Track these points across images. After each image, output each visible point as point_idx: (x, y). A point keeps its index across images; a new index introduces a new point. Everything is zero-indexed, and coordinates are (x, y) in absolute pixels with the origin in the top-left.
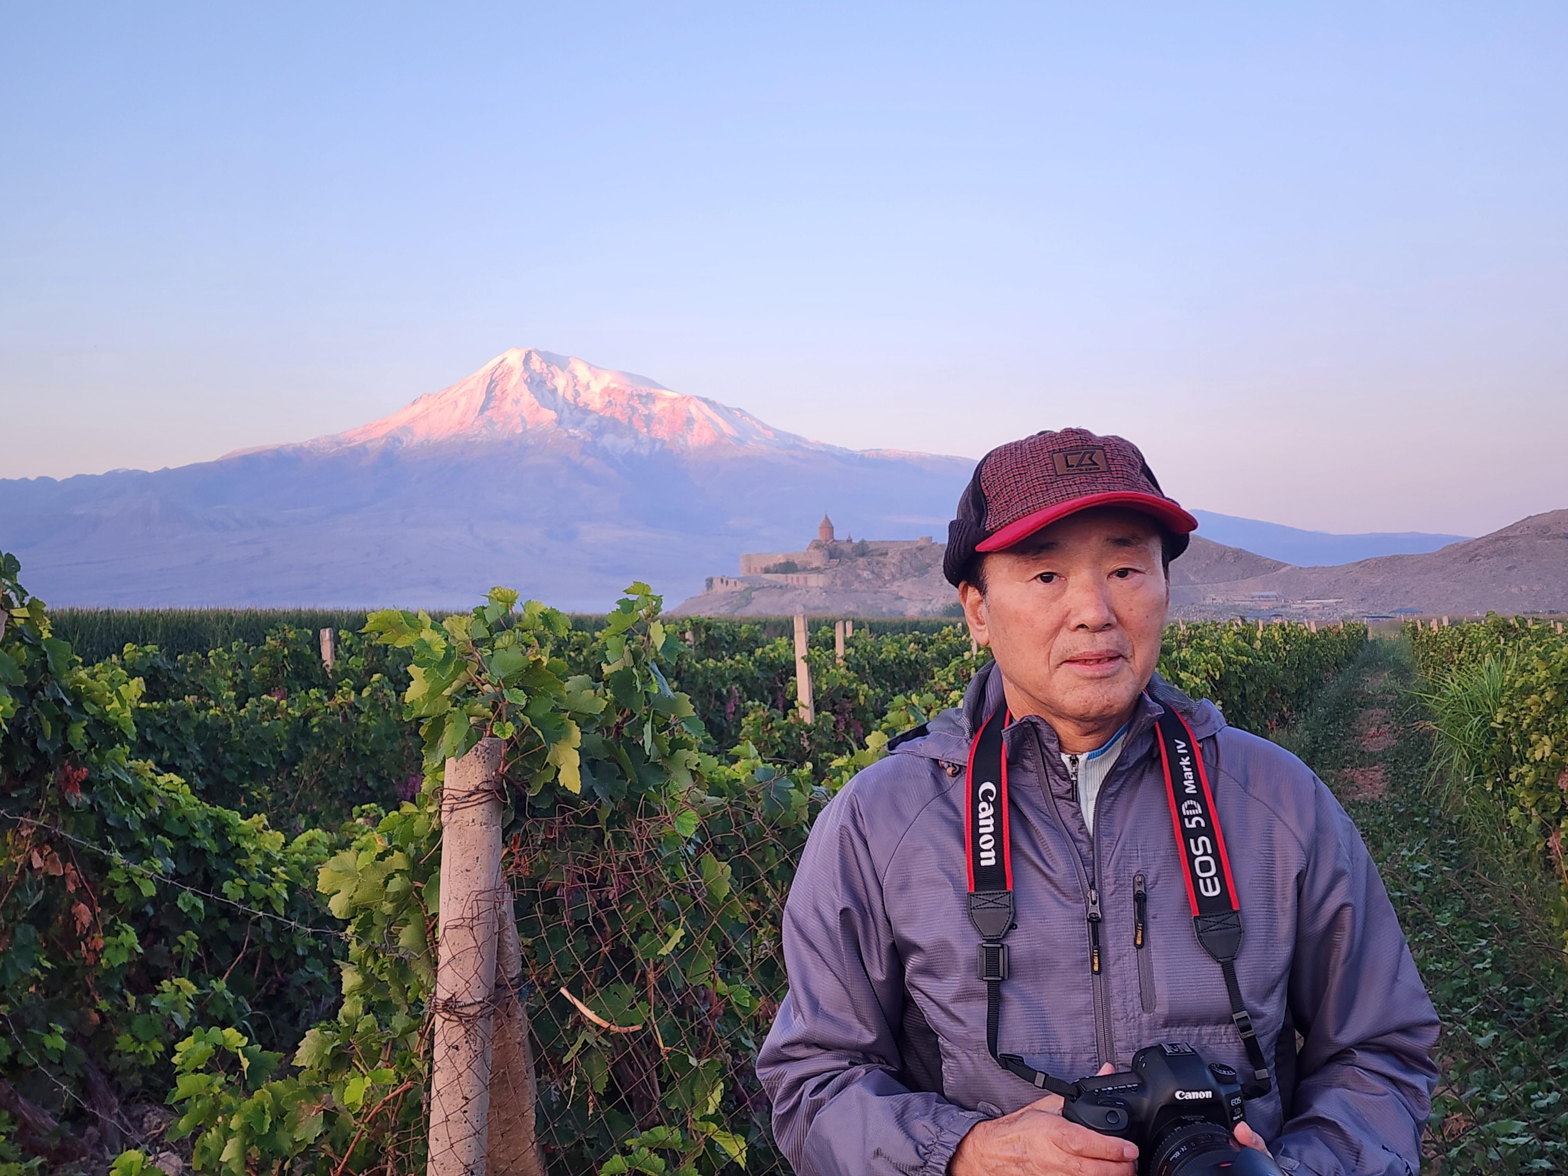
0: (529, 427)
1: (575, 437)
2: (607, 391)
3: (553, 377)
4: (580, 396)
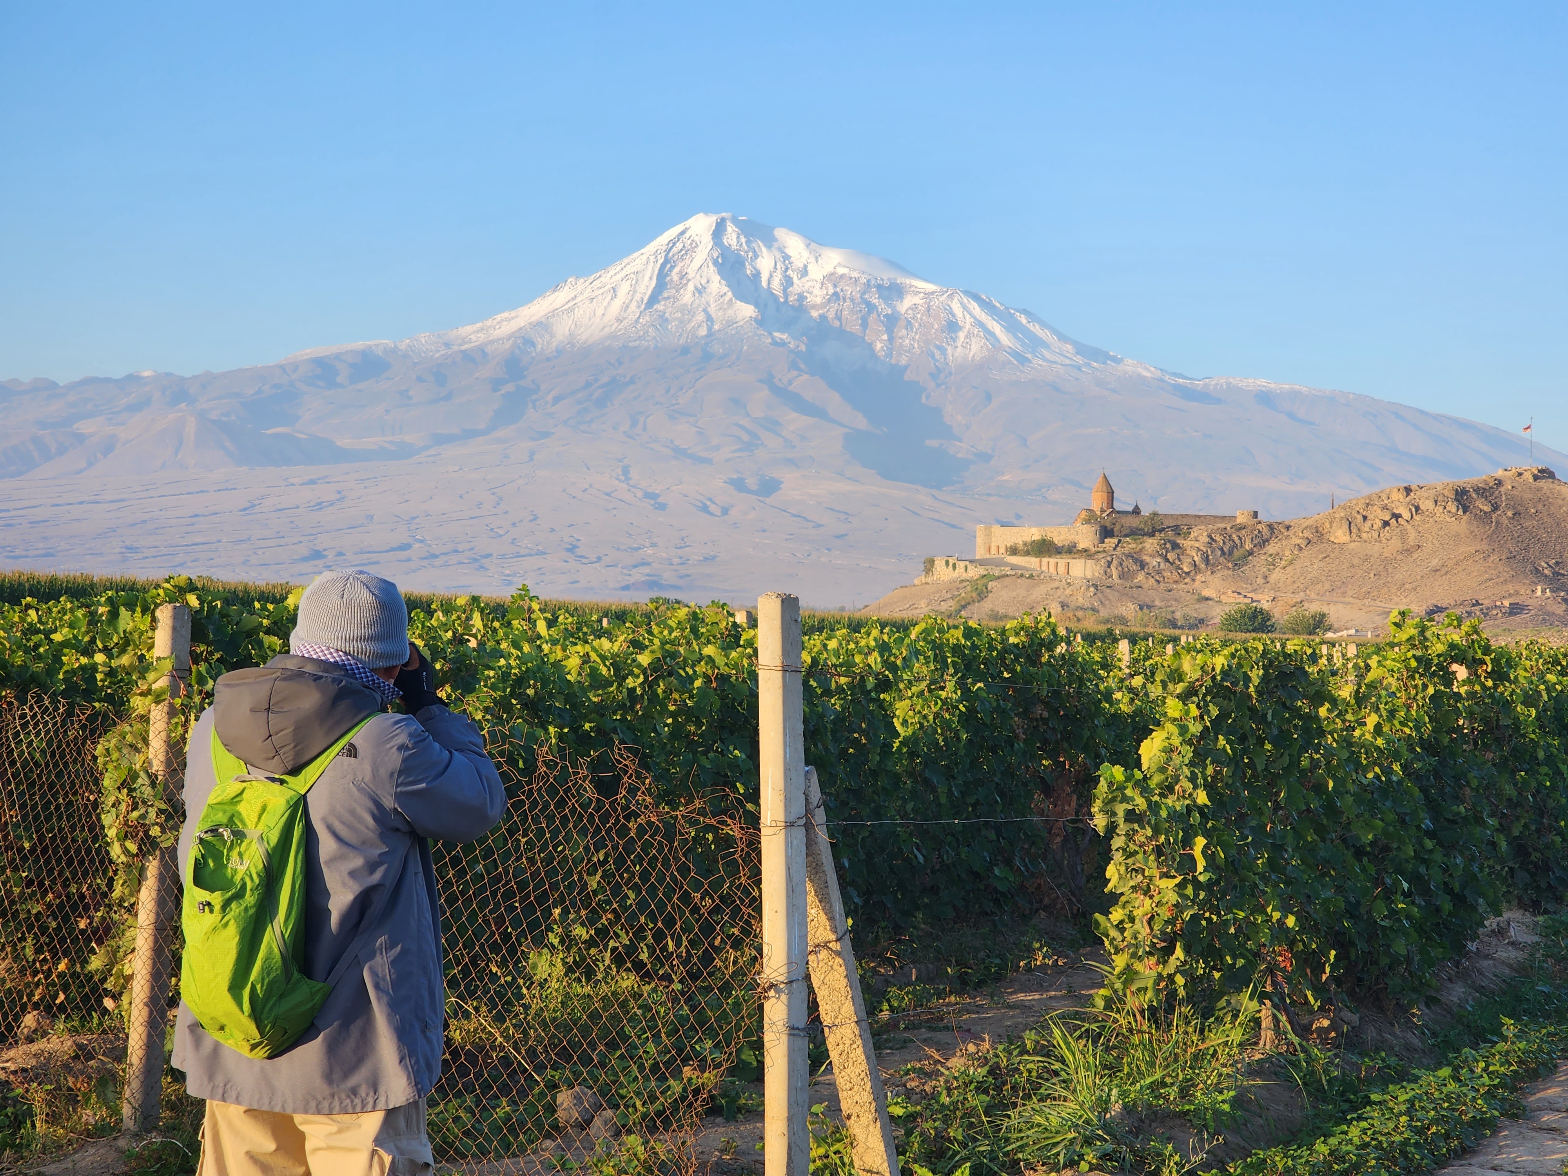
0: (716, 327)
1: (783, 344)
2: (832, 278)
3: (756, 256)
4: (792, 284)
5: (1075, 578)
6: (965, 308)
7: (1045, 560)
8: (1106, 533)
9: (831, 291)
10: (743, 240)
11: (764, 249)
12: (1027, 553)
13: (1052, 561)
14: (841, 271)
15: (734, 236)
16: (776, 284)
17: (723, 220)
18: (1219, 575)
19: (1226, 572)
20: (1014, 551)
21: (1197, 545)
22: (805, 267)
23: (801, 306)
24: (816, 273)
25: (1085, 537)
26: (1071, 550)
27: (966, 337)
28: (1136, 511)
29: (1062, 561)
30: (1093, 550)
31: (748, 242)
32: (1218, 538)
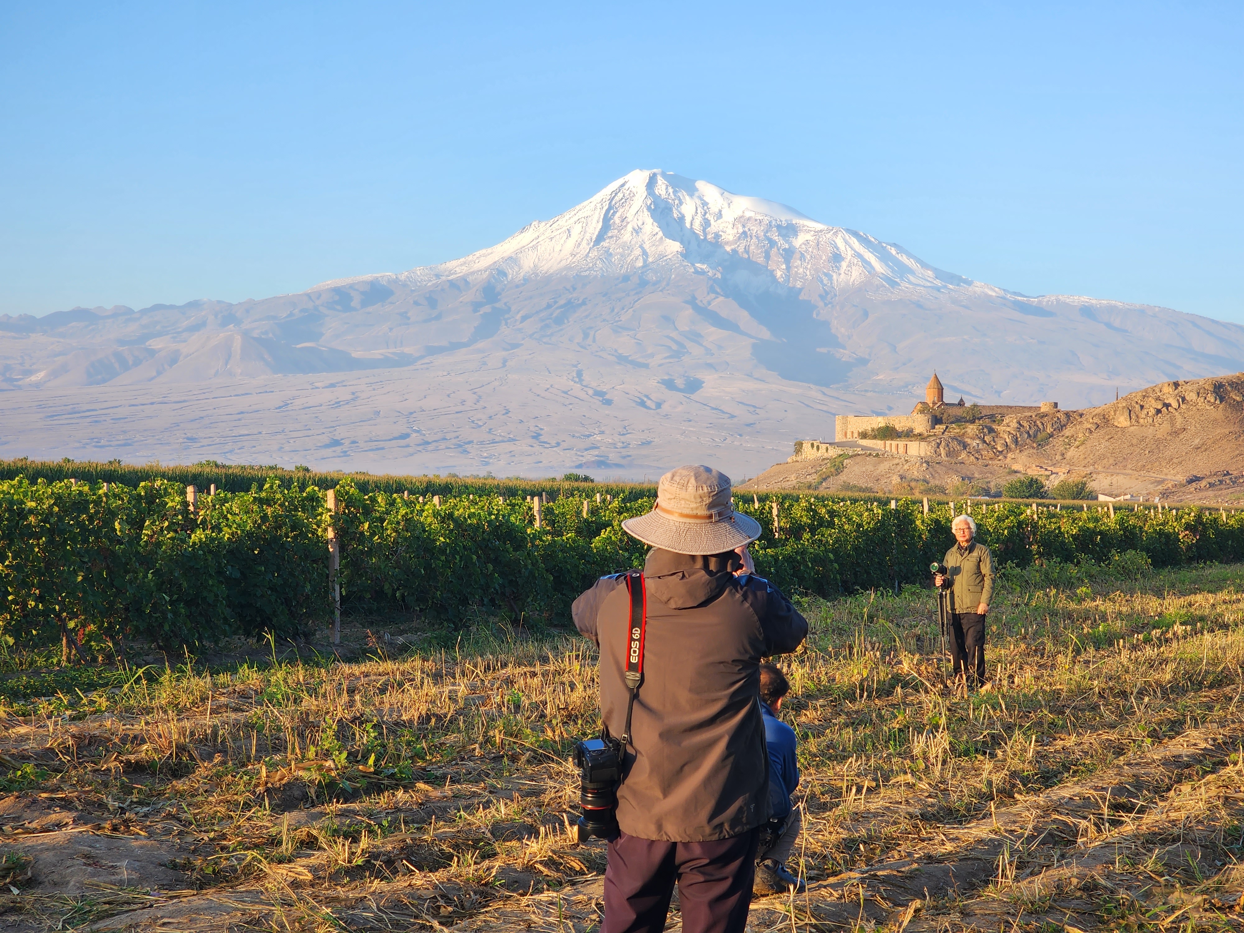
0: (650, 260)
1: (703, 273)
2: (742, 220)
3: (681, 203)
4: (710, 225)
5: (911, 457)
6: (846, 242)
7: (888, 443)
8: (936, 420)
9: (741, 230)
10: (671, 190)
11: (687, 197)
12: (875, 437)
13: (894, 443)
14: (748, 214)
15: (664, 187)
16: (697, 226)
17: (655, 175)
18: (1026, 453)
19: (1032, 451)
20: (864, 435)
21: (1008, 429)
22: (720, 211)
23: (717, 243)
24: (729, 215)
25: (920, 424)
26: (909, 434)
27: (848, 266)
28: (961, 404)
29: (901, 443)
30: (926, 434)
31: (675, 192)
32: (1025, 424)
